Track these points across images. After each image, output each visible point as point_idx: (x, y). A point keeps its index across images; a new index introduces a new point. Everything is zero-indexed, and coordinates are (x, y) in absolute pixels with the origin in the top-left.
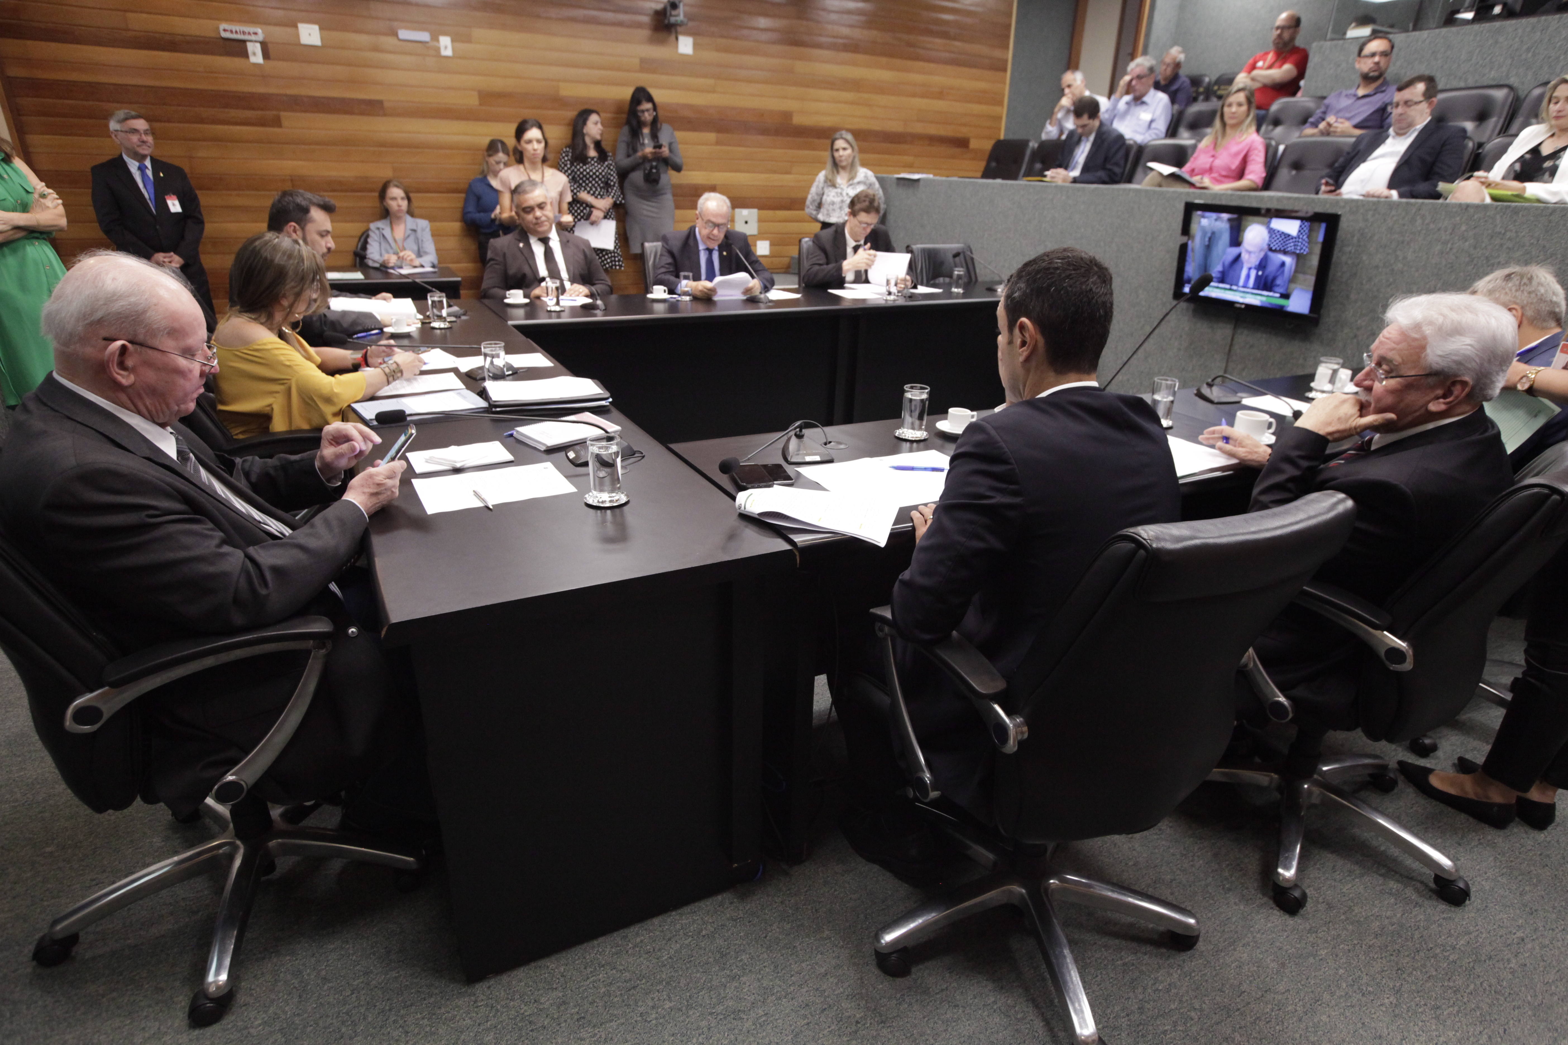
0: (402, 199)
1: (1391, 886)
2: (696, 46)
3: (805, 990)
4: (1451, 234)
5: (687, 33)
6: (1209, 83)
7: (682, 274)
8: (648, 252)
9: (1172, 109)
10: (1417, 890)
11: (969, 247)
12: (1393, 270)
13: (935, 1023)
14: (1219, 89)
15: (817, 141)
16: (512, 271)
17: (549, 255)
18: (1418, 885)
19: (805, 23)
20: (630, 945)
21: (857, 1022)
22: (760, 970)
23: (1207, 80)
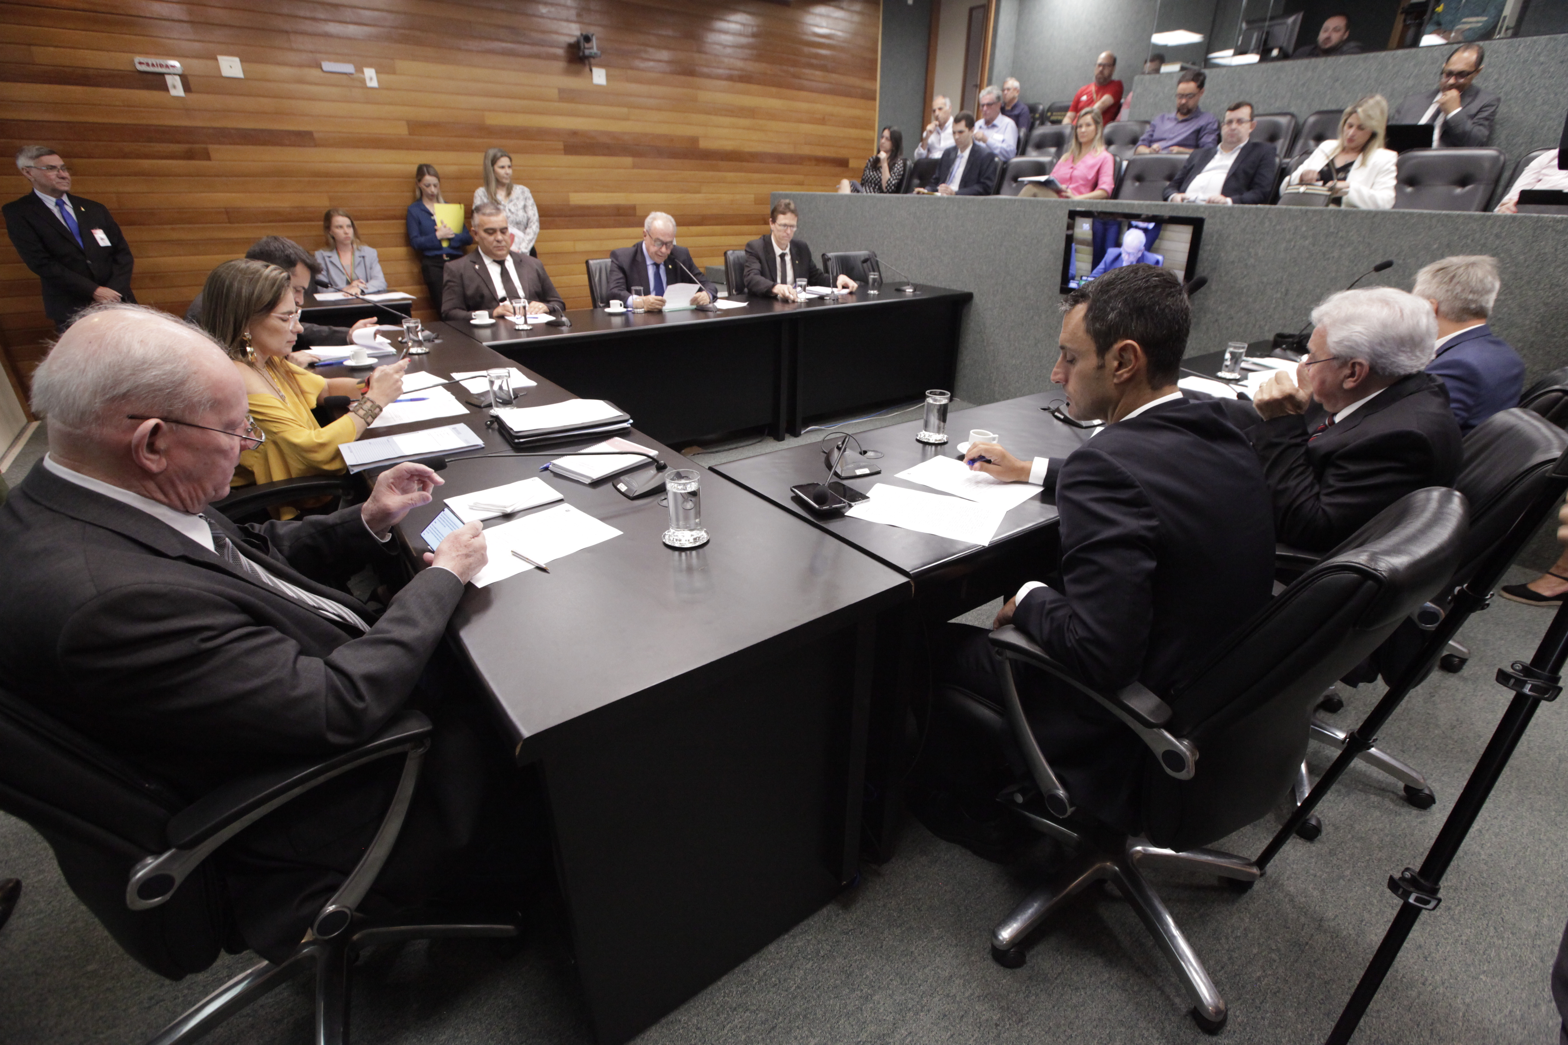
0: (348, 226)
1: (1372, 800)
2: (608, 77)
3: (937, 999)
4: (1294, 234)
5: (600, 66)
6: (1043, 111)
7: (633, 288)
8: (594, 269)
9: (1019, 131)
10: (1392, 800)
11: (874, 253)
12: (1246, 264)
13: (1065, 1010)
14: (1052, 115)
15: (721, 163)
16: (470, 292)
17: (505, 274)
18: (1391, 795)
19: (704, 56)
20: (755, 981)
21: (997, 1025)
22: (888, 984)
23: (1041, 107)
